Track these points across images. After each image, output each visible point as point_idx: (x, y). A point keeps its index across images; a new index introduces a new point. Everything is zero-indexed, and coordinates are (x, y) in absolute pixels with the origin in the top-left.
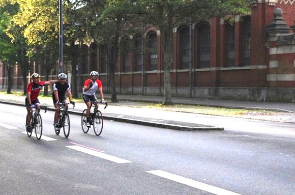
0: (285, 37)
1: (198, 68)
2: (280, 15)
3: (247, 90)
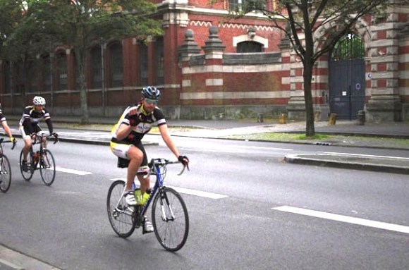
0: (196, 57)
1: (111, 87)
2: (191, 37)
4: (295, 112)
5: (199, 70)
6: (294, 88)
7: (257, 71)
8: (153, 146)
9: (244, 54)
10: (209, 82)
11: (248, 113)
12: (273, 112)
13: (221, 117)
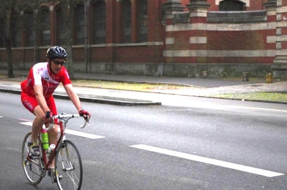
3: (144, 66)
4: (280, 72)
5: (183, 28)
6: (280, 47)
7: (240, 30)
8: (156, 106)
9: (229, 12)
10: (193, 40)
11: (231, 72)
12: (256, 71)
13: (205, 75)
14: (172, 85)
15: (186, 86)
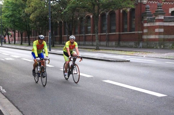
0: (151, 18)
1: (110, 33)
2: (148, 8)
3: (133, 43)
5: (152, 24)
8: (127, 62)
10: (157, 30)
13: (162, 47)
14: (145, 52)
15: (151, 53)
